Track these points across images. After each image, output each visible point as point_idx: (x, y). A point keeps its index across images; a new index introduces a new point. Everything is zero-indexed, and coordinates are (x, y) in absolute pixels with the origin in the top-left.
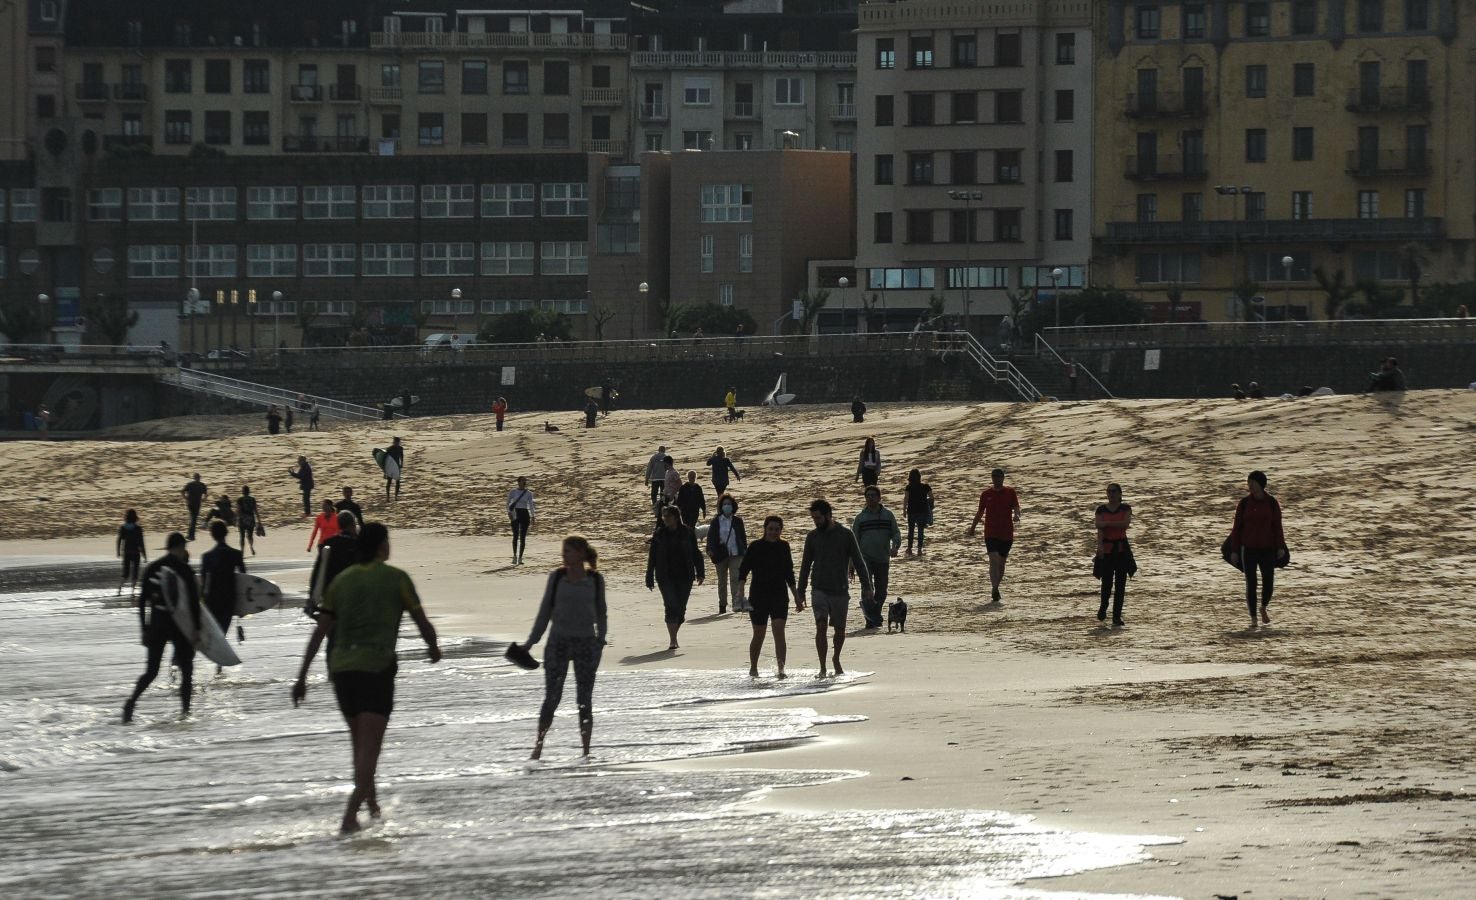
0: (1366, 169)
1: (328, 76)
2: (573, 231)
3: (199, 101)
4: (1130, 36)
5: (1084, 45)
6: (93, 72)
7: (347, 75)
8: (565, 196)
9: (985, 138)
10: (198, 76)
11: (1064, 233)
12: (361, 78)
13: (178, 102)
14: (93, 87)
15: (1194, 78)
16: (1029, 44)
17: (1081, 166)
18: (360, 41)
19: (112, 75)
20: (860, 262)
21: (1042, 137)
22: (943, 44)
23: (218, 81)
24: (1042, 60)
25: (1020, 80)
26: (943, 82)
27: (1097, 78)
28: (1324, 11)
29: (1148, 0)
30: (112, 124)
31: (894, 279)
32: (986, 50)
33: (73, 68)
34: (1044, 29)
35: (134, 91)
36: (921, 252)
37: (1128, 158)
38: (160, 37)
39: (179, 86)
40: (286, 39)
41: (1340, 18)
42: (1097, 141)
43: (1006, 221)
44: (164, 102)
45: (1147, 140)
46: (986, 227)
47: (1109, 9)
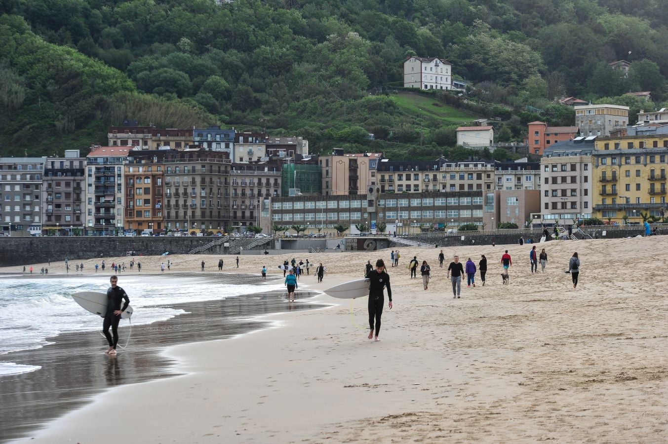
0: (652, 192)
1: (431, 177)
2: (479, 207)
3: (404, 182)
4: (600, 164)
5: (590, 166)
6: (383, 177)
7: (435, 176)
8: (478, 200)
9: (568, 186)
10: (404, 177)
11: (586, 207)
12: (438, 177)
13: (400, 183)
14: (383, 180)
15: (614, 173)
16: (578, 166)
17: (589, 192)
18: (438, 169)
19: (387, 177)
20: (541, 213)
21: (581, 186)
22: (559, 166)
23: (408, 178)
24: (581, 170)
25: (576, 174)
26: (559, 174)
27: (593, 173)
28: (642, 158)
29: (604, 156)
30: (387, 188)
31: (549, 217)
32: (569, 167)
33: (379, 176)
34: (581, 163)
35: (391, 181)
36: (555, 211)
37: (600, 191)
38: (396, 169)
39: (400, 179)
40: (422, 169)
41: (646, 160)
42: (593, 187)
43: (573, 204)
44: (397, 183)
45: (604, 186)
46: (569, 205)
47: (596, 158)
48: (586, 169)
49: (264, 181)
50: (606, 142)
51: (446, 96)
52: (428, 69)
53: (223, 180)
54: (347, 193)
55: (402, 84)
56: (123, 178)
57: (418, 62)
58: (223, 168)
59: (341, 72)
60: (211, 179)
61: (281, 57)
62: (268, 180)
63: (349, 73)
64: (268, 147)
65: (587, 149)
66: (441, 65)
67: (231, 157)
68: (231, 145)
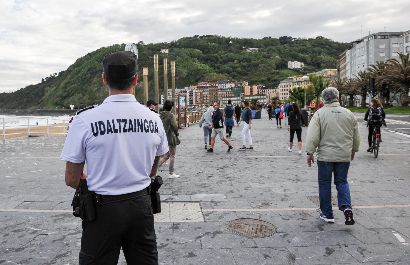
3: (268, 92)
4: (294, 85)
7: (275, 90)
8: (265, 97)
9: (286, 92)
10: (268, 91)
12: (276, 90)
13: (267, 92)
18: (276, 88)
19: (263, 91)
22: (284, 86)
23: (269, 91)
24: (289, 87)
26: (284, 89)
27: (293, 88)
29: (295, 82)
30: (264, 93)
32: (286, 86)
33: (262, 90)
34: (289, 85)
35: (265, 91)
36: (283, 99)
38: (267, 89)
39: (267, 91)
40: (272, 88)
41: (306, 83)
44: (266, 92)
46: (286, 98)
48: (291, 87)
49: (228, 93)
51: (295, 70)
52: (294, 63)
53: (216, 93)
54: (249, 95)
55: (287, 68)
56: (195, 93)
57: (291, 62)
58: (216, 90)
59: (269, 66)
60: (212, 93)
61: (257, 63)
62: (229, 93)
63: (271, 65)
64: (235, 84)
66: (297, 62)
67: (218, 87)
68: (226, 84)
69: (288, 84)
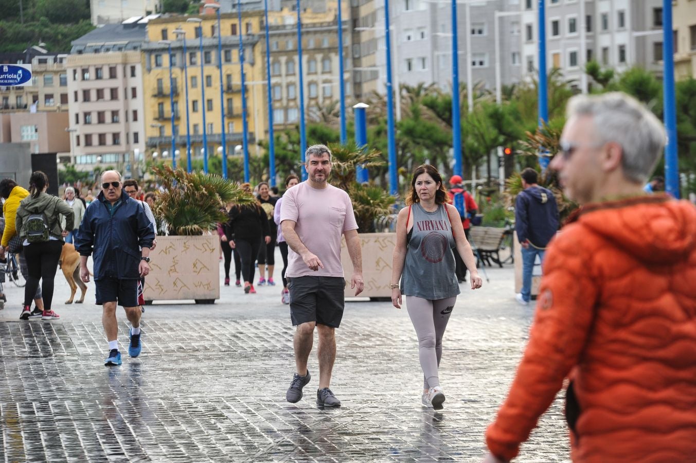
0: (229, 114)
4: (153, 65)
5: (139, 70)
9: (107, 106)
11: (136, 141)
15: (173, 81)
16: (120, 71)
17: (140, 115)
20: (71, 154)
21: (126, 105)
22: (92, 70)
24: (125, 76)
25: (117, 83)
26: (93, 85)
27: (144, 82)
28: (213, 55)
29: (158, 52)
31: (84, 160)
32: (106, 73)
34: (124, 64)
36: (89, 149)
37: (154, 112)
41: (219, 58)
42: (145, 105)
43: (116, 137)
45: (161, 104)
46: (109, 139)
47: (146, 55)
48: (133, 75)
50: (163, 27)
65: (135, 40)
69: (114, 57)
